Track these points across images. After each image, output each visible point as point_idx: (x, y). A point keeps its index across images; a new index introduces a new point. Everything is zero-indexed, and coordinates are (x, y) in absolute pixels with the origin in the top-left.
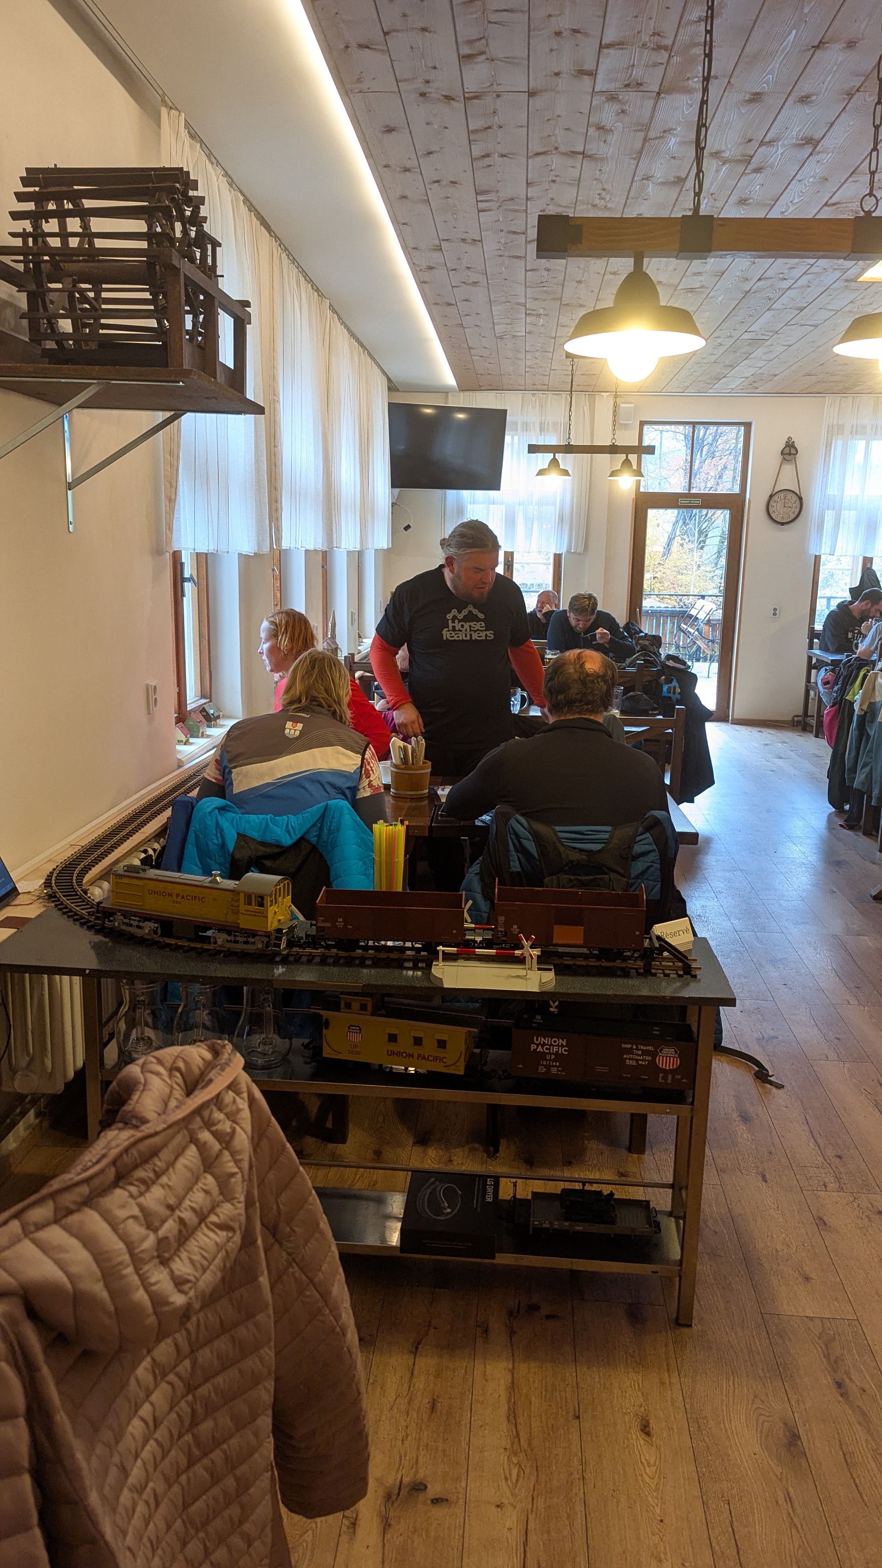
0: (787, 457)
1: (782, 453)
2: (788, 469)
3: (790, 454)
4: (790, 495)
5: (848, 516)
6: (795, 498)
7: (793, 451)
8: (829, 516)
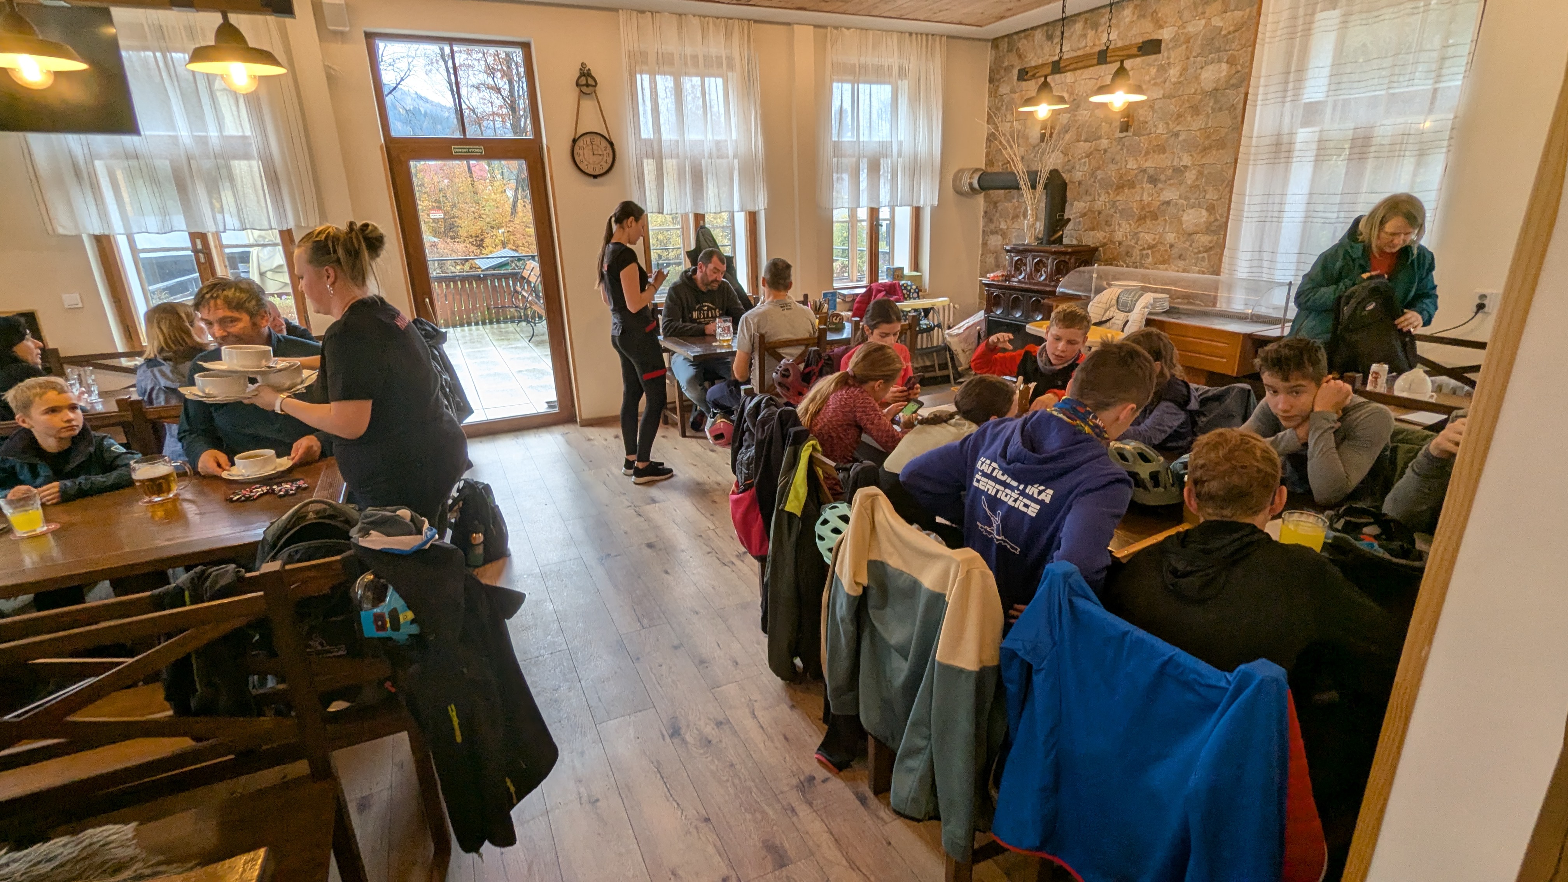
0: (585, 89)
1: (577, 84)
2: (588, 105)
3: (588, 85)
4: (598, 139)
5: (670, 165)
6: (604, 143)
7: (591, 82)
8: (649, 166)
